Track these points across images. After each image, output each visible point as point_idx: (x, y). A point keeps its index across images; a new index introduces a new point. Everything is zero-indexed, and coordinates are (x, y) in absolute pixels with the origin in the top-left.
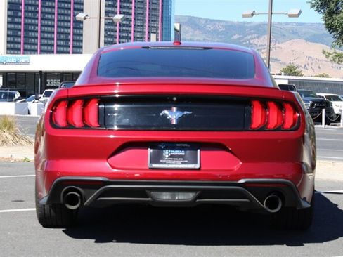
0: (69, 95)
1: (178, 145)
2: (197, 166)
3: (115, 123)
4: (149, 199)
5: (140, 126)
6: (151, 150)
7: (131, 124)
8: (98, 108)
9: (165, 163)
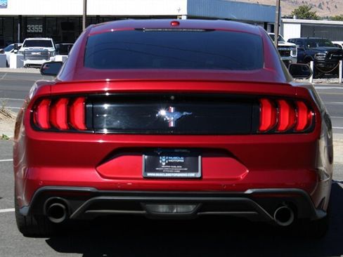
0: (52, 92)
1: (176, 151)
2: (199, 175)
3: (105, 126)
4: (144, 212)
5: (133, 130)
6: (146, 157)
7: (123, 127)
8: (85, 107)
9: (161, 171)
